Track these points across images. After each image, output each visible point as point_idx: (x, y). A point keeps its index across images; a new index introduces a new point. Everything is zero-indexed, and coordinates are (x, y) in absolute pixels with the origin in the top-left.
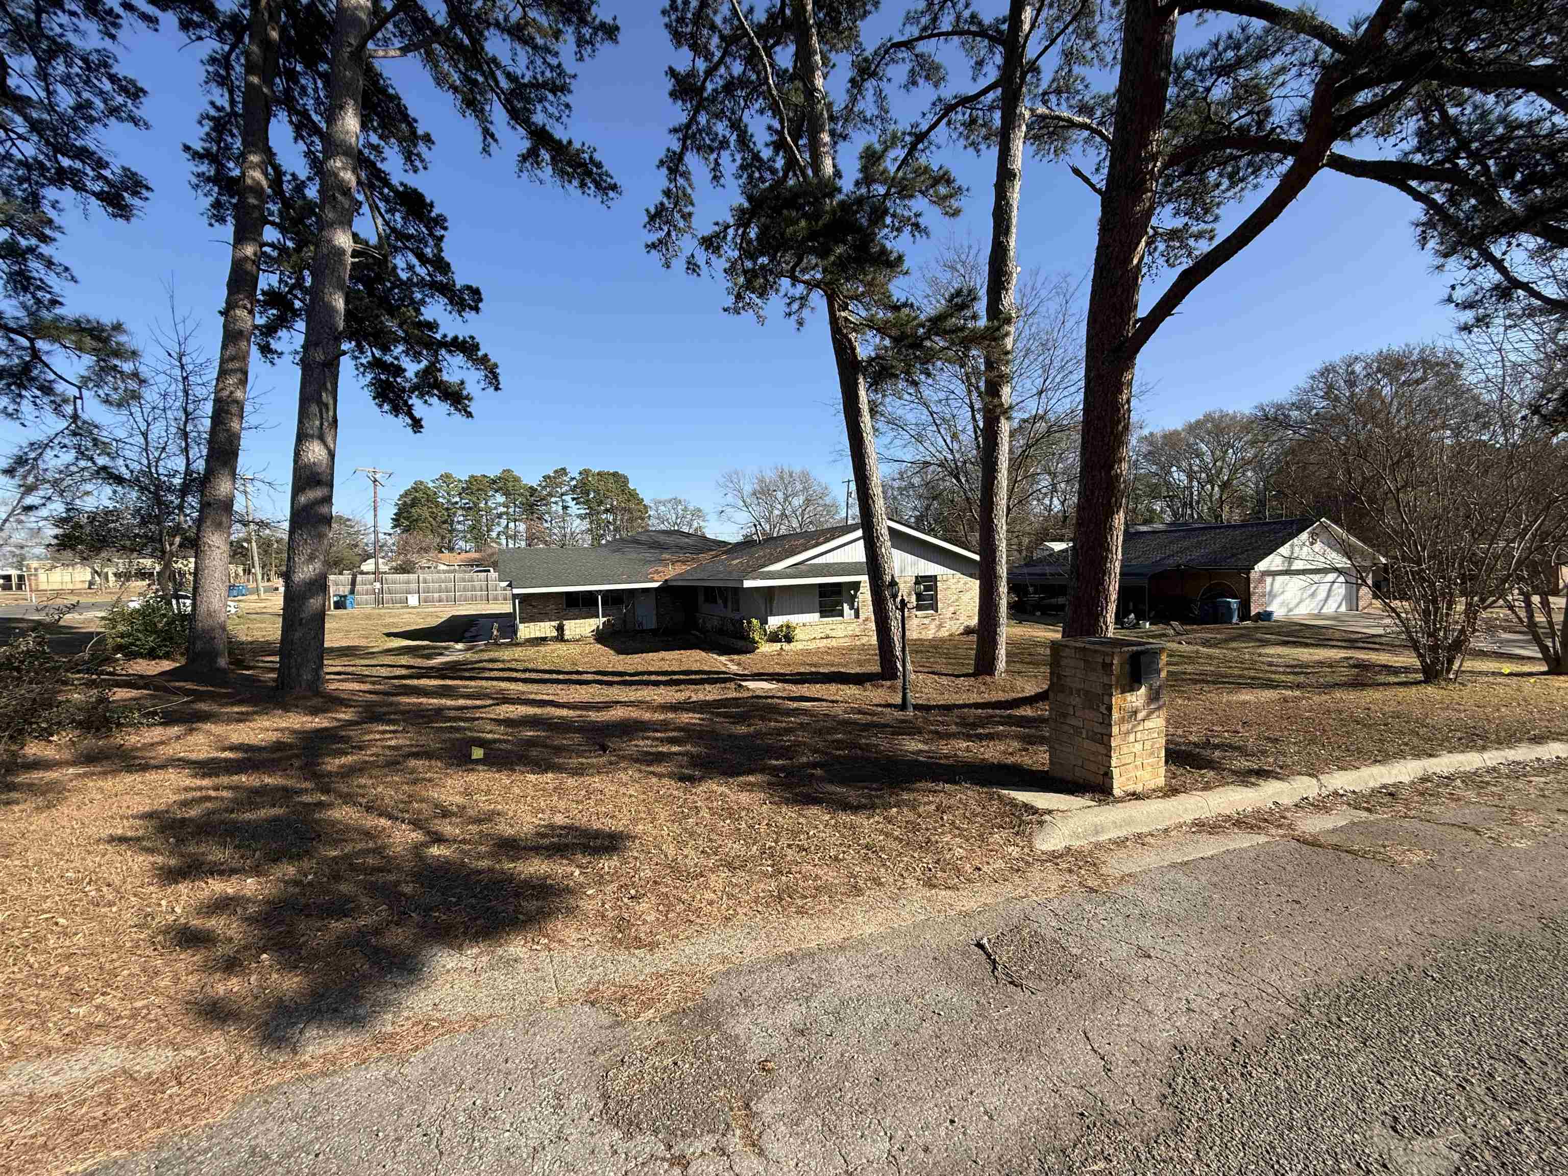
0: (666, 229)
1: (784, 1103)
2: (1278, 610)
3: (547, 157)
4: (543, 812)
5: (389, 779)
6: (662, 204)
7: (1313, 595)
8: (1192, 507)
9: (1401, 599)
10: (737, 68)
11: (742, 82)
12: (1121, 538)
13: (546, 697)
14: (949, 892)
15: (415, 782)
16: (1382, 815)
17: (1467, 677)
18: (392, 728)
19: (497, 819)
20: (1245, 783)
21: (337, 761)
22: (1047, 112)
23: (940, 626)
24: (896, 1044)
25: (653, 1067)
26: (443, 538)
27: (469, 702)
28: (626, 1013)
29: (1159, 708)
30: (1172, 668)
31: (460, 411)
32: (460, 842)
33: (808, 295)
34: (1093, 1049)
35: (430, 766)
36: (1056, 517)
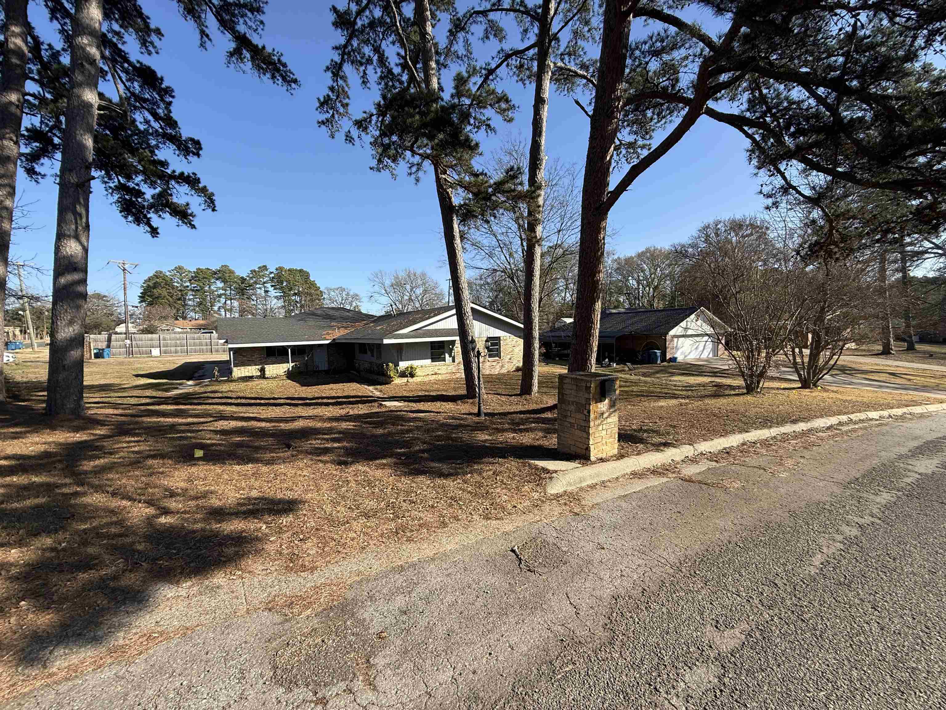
0: (331, 112)
1: (391, 656)
2: (680, 357)
3: (248, 55)
4: (244, 489)
5: (131, 473)
6: (328, 96)
7: (697, 348)
8: (639, 300)
9: (737, 351)
10: (378, 13)
11: (381, 22)
12: (599, 316)
13: (251, 415)
14: (498, 521)
15: (151, 475)
16: (723, 463)
17: (765, 390)
18: (136, 439)
19: (210, 496)
20: (658, 450)
21: (92, 463)
22: (563, 65)
23: (502, 366)
24: (461, 613)
25: (308, 645)
26: (178, 310)
27: (195, 420)
28: (292, 613)
29: (615, 411)
30: (622, 389)
31: (186, 224)
32: (182, 513)
33: (422, 163)
34: (571, 603)
35: (164, 464)
36: (568, 304)
